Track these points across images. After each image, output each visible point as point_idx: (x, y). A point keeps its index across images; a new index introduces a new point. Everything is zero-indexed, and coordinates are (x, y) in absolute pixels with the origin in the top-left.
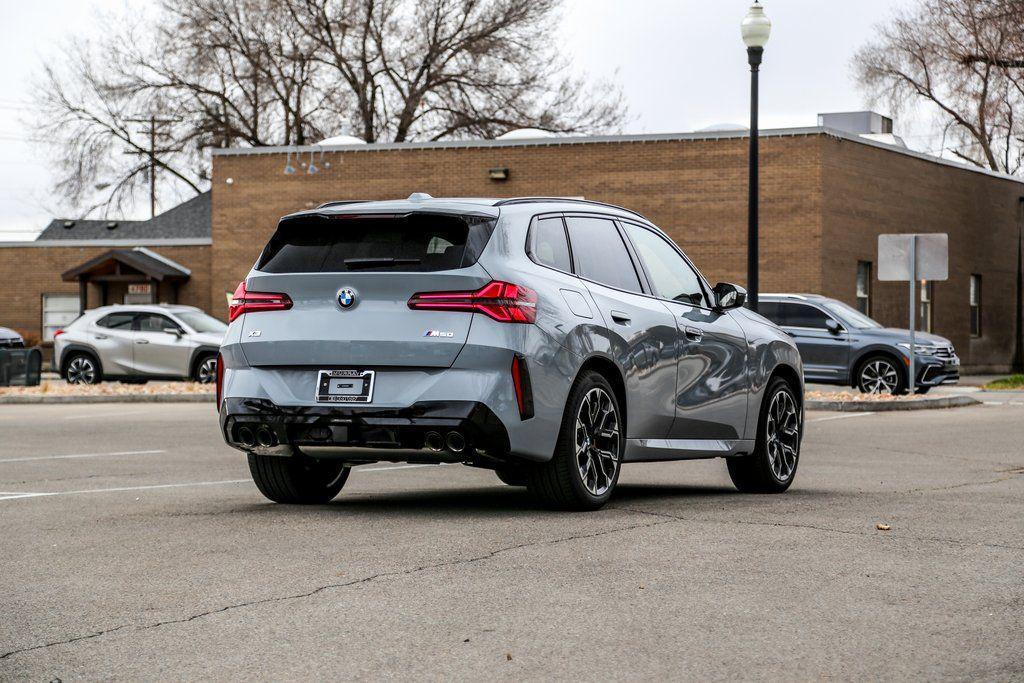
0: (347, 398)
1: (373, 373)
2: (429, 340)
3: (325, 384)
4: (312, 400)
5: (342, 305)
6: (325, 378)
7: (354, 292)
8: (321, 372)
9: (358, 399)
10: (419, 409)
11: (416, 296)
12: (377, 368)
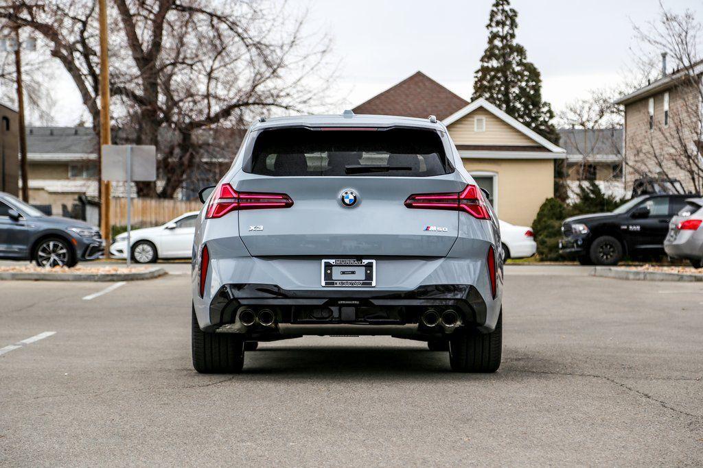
0: (352, 283)
1: (374, 261)
2: (427, 233)
3: (329, 272)
4: (320, 284)
5: (347, 205)
6: (328, 266)
7: (356, 193)
8: (323, 261)
9: (363, 284)
10: (423, 291)
11: (412, 197)
12: (379, 258)
